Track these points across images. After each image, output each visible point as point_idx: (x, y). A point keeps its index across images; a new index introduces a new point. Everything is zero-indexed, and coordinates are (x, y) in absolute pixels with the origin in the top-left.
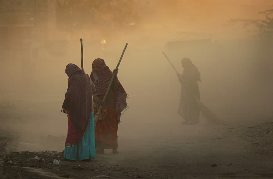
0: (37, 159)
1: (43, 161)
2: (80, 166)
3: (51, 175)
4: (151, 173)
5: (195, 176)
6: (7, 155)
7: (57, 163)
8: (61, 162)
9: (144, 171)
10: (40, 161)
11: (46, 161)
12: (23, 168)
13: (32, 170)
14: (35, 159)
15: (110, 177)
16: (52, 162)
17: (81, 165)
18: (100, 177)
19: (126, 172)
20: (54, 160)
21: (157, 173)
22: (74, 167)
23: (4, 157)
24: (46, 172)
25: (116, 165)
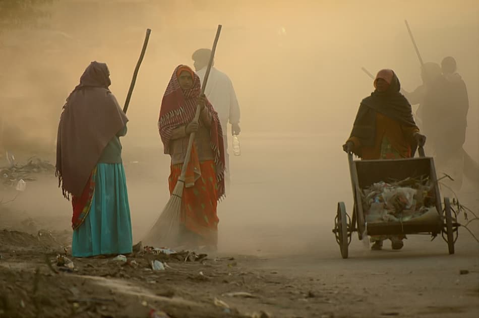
0: (122, 261)
1: (134, 263)
2: (201, 273)
3: (139, 292)
4: (337, 287)
5: (421, 295)
6: (66, 251)
7: (159, 269)
8: (167, 266)
9: (324, 284)
10: (126, 264)
11: (140, 263)
12: (86, 279)
13: (104, 282)
14: (118, 261)
15: (254, 295)
16: (150, 267)
17: (203, 273)
18: (235, 296)
19: (290, 286)
20: (154, 262)
21: (347, 288)
22: (190, 276)
23: (58, 257)
24: (129, 285)
25: (273, 272)
